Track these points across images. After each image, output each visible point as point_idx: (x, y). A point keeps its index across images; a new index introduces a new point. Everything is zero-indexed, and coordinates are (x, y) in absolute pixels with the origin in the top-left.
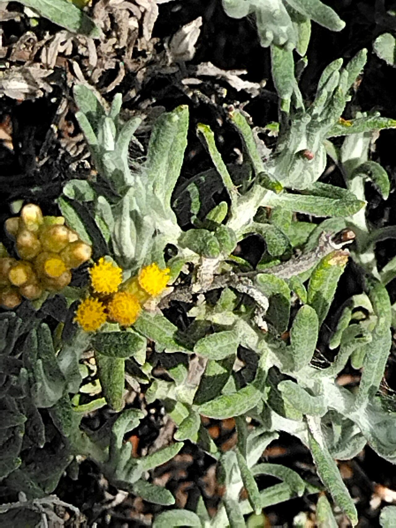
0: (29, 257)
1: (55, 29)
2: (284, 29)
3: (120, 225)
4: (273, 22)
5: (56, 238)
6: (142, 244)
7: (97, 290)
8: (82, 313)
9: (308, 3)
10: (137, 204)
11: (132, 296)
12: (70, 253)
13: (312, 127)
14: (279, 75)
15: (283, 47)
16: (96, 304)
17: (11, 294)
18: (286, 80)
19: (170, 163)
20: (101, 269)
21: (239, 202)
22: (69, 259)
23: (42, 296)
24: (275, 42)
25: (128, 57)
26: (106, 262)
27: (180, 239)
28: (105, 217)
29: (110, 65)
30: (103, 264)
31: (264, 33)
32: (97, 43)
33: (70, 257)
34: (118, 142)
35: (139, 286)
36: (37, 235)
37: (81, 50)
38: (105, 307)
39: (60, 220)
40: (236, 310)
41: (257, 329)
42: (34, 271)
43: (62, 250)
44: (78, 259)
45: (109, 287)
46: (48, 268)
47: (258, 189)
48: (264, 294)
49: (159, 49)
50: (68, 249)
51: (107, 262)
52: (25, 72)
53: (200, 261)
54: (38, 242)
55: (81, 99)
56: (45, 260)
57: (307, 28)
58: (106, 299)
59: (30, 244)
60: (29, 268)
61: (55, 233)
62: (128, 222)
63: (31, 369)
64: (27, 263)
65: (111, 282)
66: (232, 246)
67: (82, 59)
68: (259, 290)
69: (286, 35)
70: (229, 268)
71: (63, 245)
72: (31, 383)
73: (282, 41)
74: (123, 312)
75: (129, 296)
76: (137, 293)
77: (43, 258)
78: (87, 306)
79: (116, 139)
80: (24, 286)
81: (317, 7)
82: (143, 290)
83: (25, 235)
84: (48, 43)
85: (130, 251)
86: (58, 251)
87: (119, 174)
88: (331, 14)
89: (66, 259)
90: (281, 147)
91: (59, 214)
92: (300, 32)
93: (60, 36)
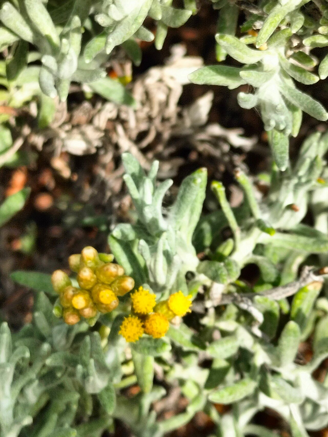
0: (88, 287)
1: (105, 101)
2: (282, 118)
3: (155, 261)
4: (275, 113)
5: (108, 273)
6: (171, 275)
7: (138, 311)
8: (125, 327)
9: (302, 98)
10: (169, 244)
11: (163, 316)
12: (119, 285)
13: (297, 186)
14: (278, 151)
15: (283, 131)
16: (136, 321)
17: (73, 314)
18: (283, 155)
19: (192, 211)
20: (141, 295)
21: (242, 239)
22: (117, 289)
23: (96, 315)
24: (277, 128)
25: (157, 122)
26: (144, 289)
27: (198, 268)
28: (144, 254)
29: (143, 127)
30: (142, 290)
31: (268, 121)
32: (135, 111)
33: (118, 287)
34: (155, 197)
35: (168, 308)
36: (94, 271)
37: (123, 116)
38: (143, 323)
39: (110, 257)
40: (238, 320)
41: (255, 336)
42: (91, 297)
43: (113, 282)
44: (124, 289)
45: (146, 308)
46: (102, 297)
47: (256, 231)
48: (259, 310)
49: (180, 115)
50: (117, 281)
51: (146, 289)
52: (83, 134)
53: (212, 284)
54: (95, 276)
55: (128, 163)
56: (100, 290)
57: (299, 116)
58: (143, 318)
59: (89, 278)
60: (87, 296)
61: (107, 270)
62: (161, 259)
63: (85, 365)
64: (87, 292)
65: (148, 305)
66: (236, 273)
67: (123, 122)
68: (256, 308)
69: (284, 122)
70: (233, 289)
71: (113, 279)
72: (85, 376)
73: (282, 127)
74: (157, 328)
75: (161, 315)
76: (167, 313)
77: (98, 288)
78: (129, 322)
79: (153, 194)
80: (82, 309)
81: (308, 101)
82: (172, 311)
83: (85, 271)
84: (100, 111)
85: (161, 279)
86: (109, 283)
87: (155, 221)
88: (319, 107)
89: (115, 289)
90: (273, 197)
91: (110, 252)
92: (294, 119)
93: (109, 107)
